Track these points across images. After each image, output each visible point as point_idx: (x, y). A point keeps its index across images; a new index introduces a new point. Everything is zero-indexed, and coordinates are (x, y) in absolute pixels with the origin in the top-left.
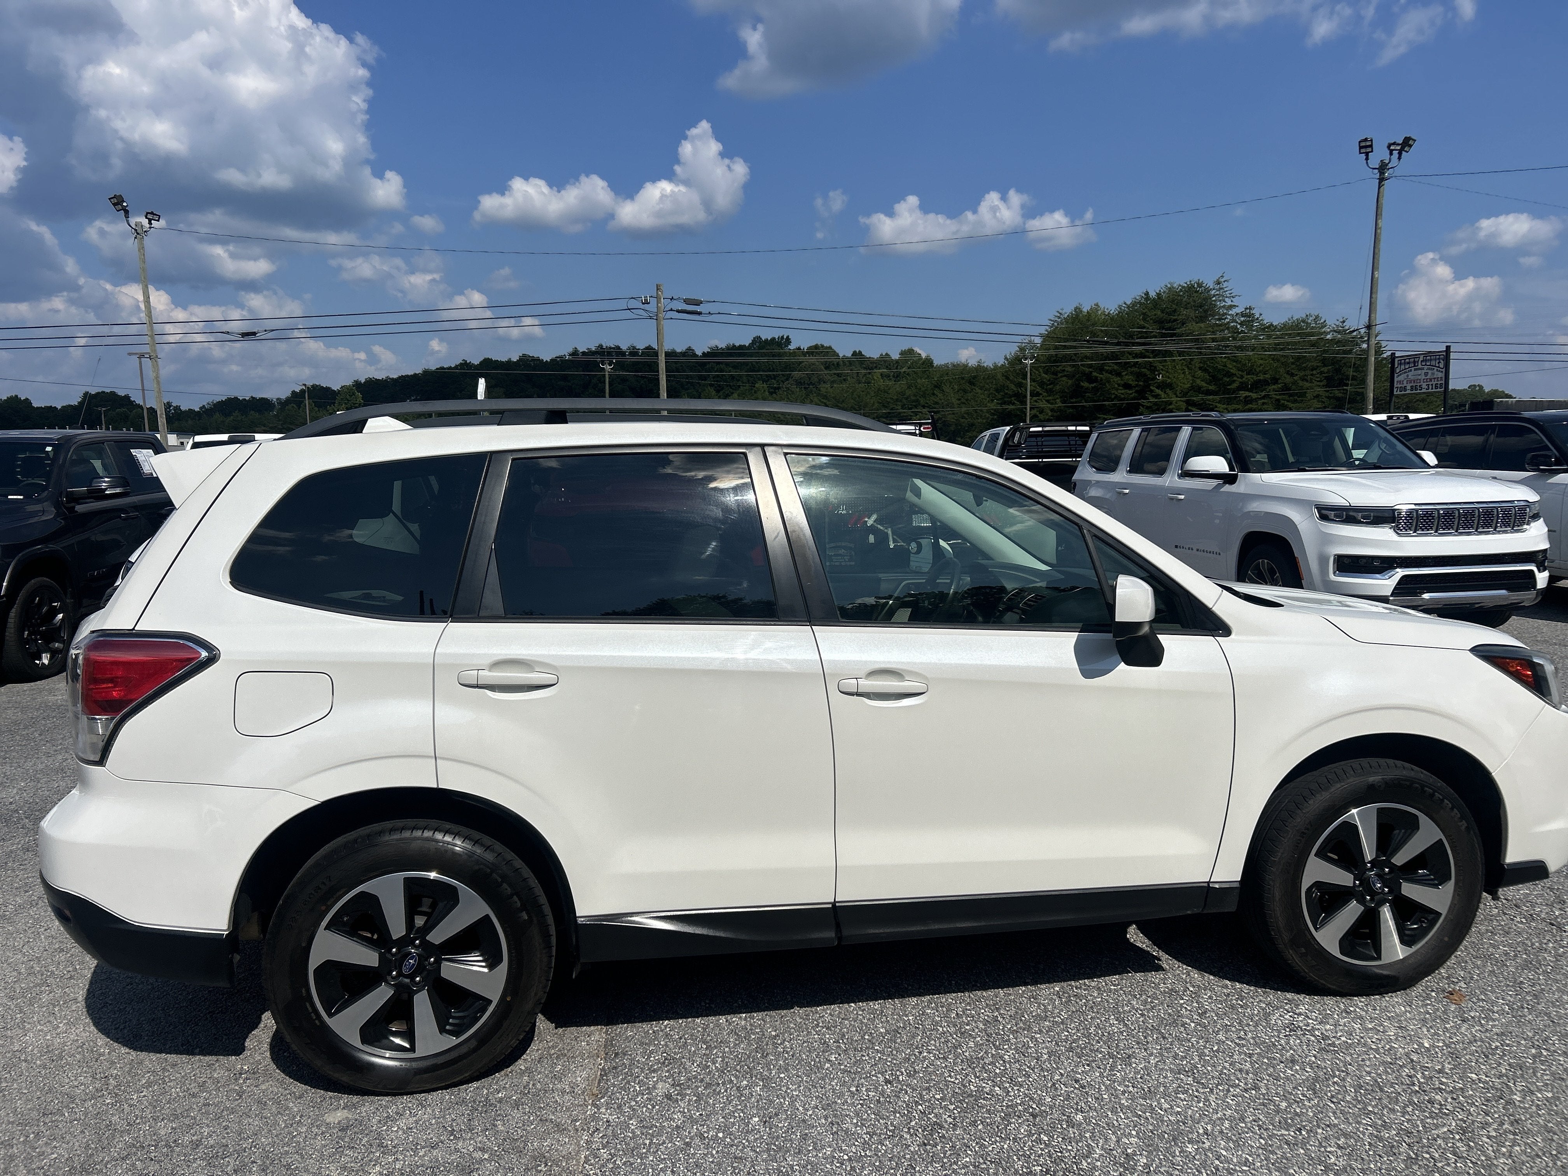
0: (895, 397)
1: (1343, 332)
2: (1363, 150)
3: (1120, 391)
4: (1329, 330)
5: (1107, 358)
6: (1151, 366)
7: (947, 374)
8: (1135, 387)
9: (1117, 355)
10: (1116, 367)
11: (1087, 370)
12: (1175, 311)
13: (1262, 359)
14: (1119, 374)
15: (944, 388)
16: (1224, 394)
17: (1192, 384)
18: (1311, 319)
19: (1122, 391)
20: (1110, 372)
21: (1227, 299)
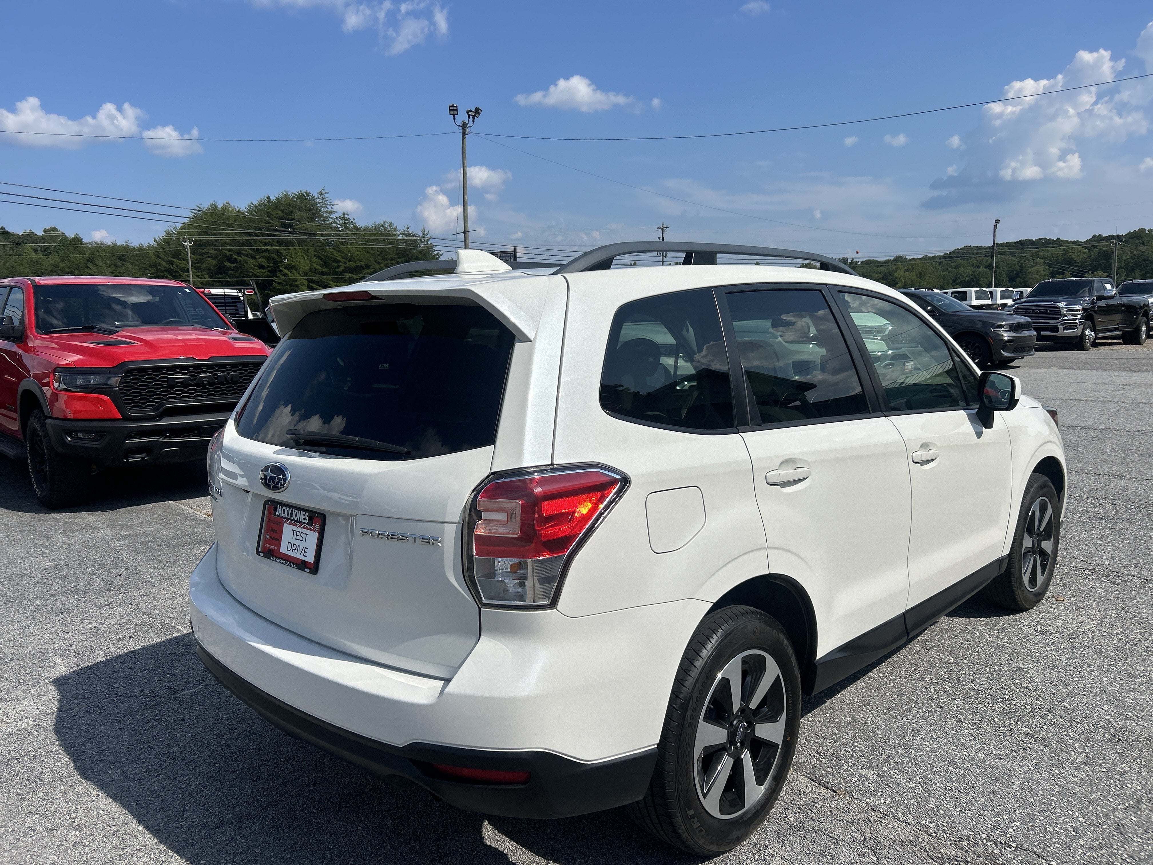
0: (50, 269)
1: (409, 235)
2: (452, 113)
3: (256, 271)
4: (399, 233)
5: (243, 245)
6: (278, 252)
7: (98, 251)
8: (267, 268)
9: (251, 243)
10: (251, 252)
11: (228, 253)
12: (292, 212)
13: (358, 251)
14: (253, 257)
15: (97, 262)
16: (333, 275)
17: (310, 267)
18: (387, 224)
19: (257, 271)
20: (247, 256)
21: (328, 206)
